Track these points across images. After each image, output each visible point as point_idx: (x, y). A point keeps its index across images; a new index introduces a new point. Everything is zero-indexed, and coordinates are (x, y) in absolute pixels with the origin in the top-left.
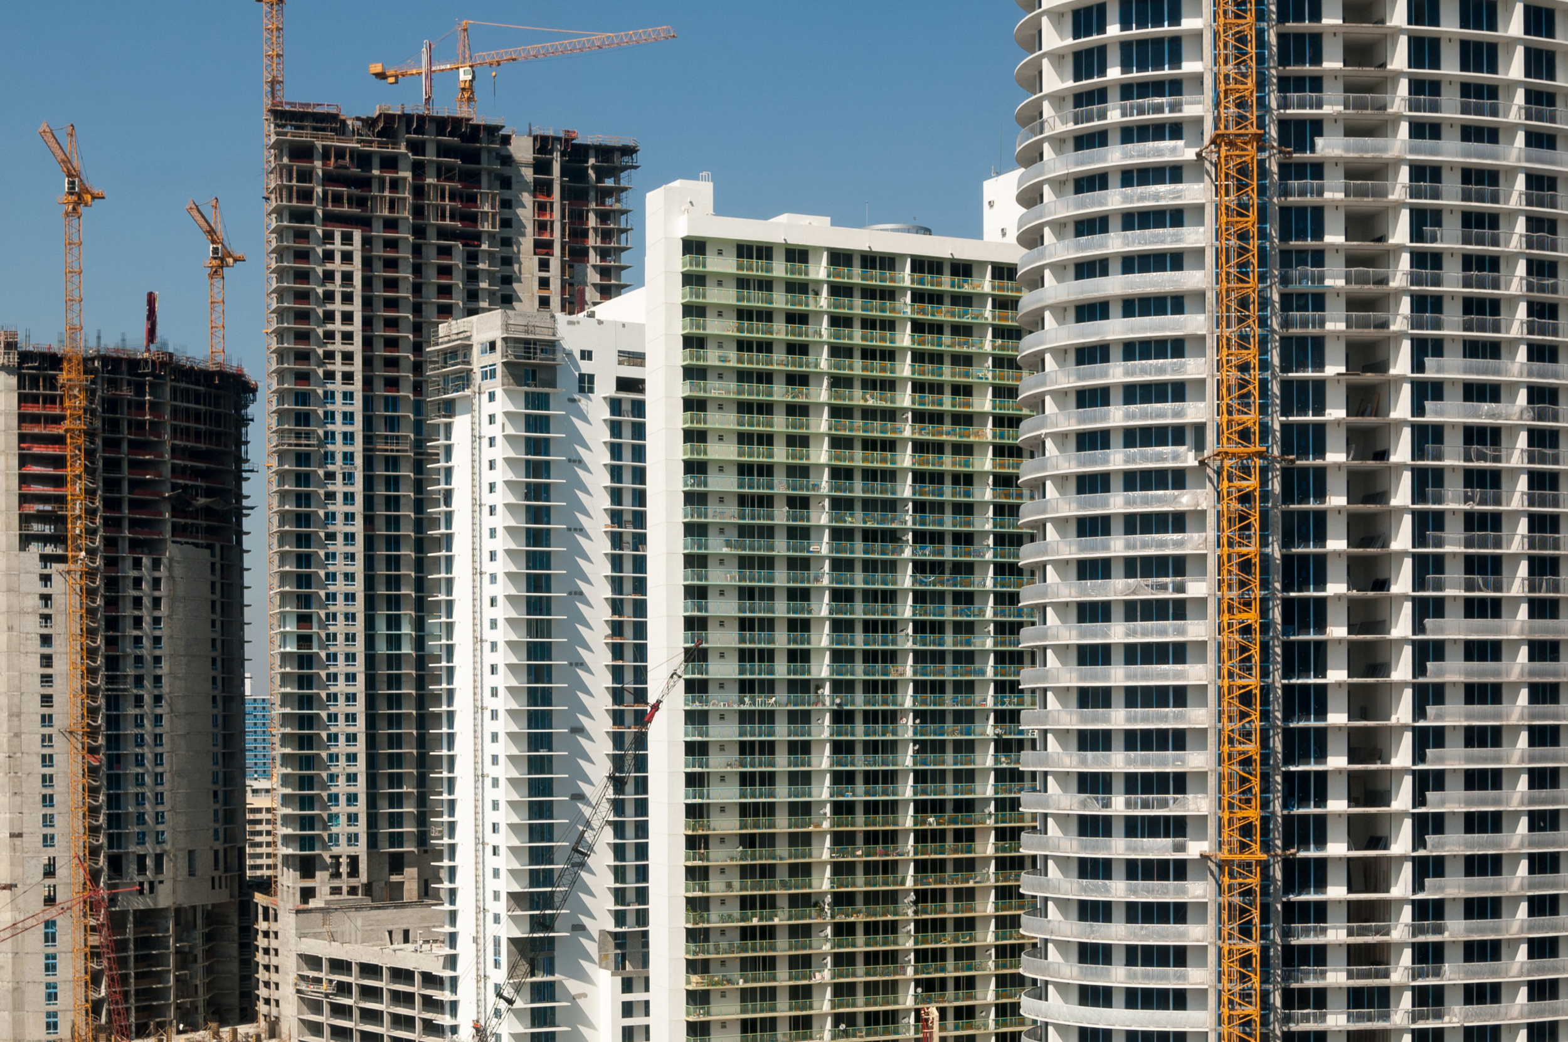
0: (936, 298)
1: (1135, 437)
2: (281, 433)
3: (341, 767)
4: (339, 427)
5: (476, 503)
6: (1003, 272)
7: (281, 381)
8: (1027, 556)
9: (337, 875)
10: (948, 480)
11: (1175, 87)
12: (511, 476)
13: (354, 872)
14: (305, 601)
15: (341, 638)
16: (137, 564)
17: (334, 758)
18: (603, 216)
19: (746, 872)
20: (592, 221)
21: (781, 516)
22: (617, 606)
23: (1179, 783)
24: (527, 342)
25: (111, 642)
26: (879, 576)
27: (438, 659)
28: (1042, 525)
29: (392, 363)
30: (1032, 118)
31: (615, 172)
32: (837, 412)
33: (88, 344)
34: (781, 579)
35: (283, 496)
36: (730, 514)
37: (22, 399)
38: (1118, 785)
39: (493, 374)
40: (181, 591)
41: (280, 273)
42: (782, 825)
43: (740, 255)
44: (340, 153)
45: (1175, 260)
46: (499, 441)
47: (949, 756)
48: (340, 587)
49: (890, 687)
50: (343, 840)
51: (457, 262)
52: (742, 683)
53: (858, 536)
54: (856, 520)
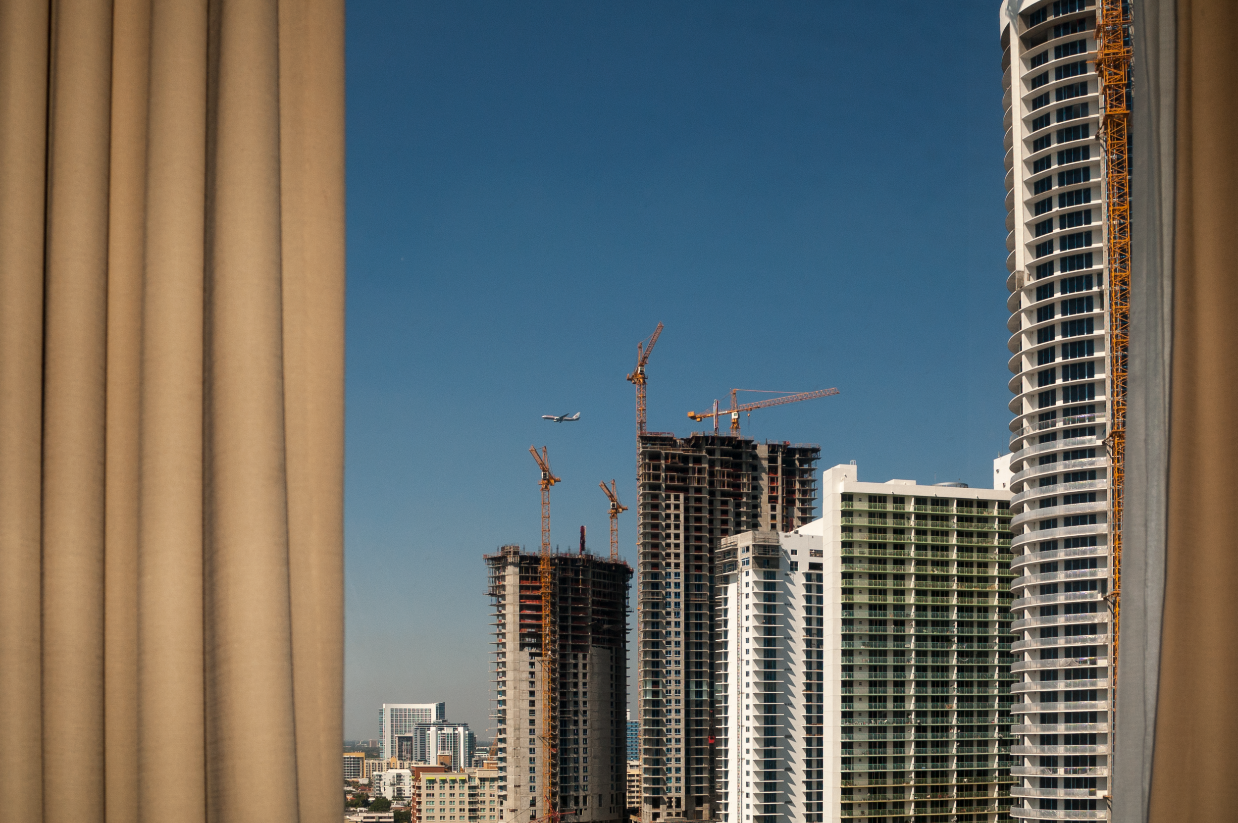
0: (970, 519)
1: (1070, 587)
2: (644, 593)
3: (673, 755)
4: (673, 590)
5: (739, 626)
6: (1003, 505)
7: (645, 568)
8: (1015, 648)
9: (670, 807)
10: (975, 610)
11: (1091, 408)
12: (756, 613)
13: (678, 805)
14: (656, 674)
15: (673, 692)
16: (575, 657)
17: (669, 750)
18: (803, 483)
19: (871, 806)
20: (797, 486)
21: (890, 630)
22: (808, 676)
23: (1093, 761)
24: (764, 546)
25: (563, 694)
26: (940, 659)
27: (720, 702)
28: (1023, 631)
29: (699, 558)
30: (1018, 427)
31: (809, 461)
32: (919, 578)
33: (552, 552)
34: (890, 661)
35: (645, 624)
36: (865, 630)
37: (521, 578)
38: (1061, 762)
39: (748, 563)
40: (596, 669)
41: (645, 515)
42: (890, 783)
43: (870, 501)
44: (674, 456)
45: (1092, 496)
46: (751, 595)
47: (975, 748)
48: (673, 667)
49: (946, 714)
50: (673, 790)
51: (731, 508)
52: (870, 713)
53: (929, 639)
54: (928, 631)
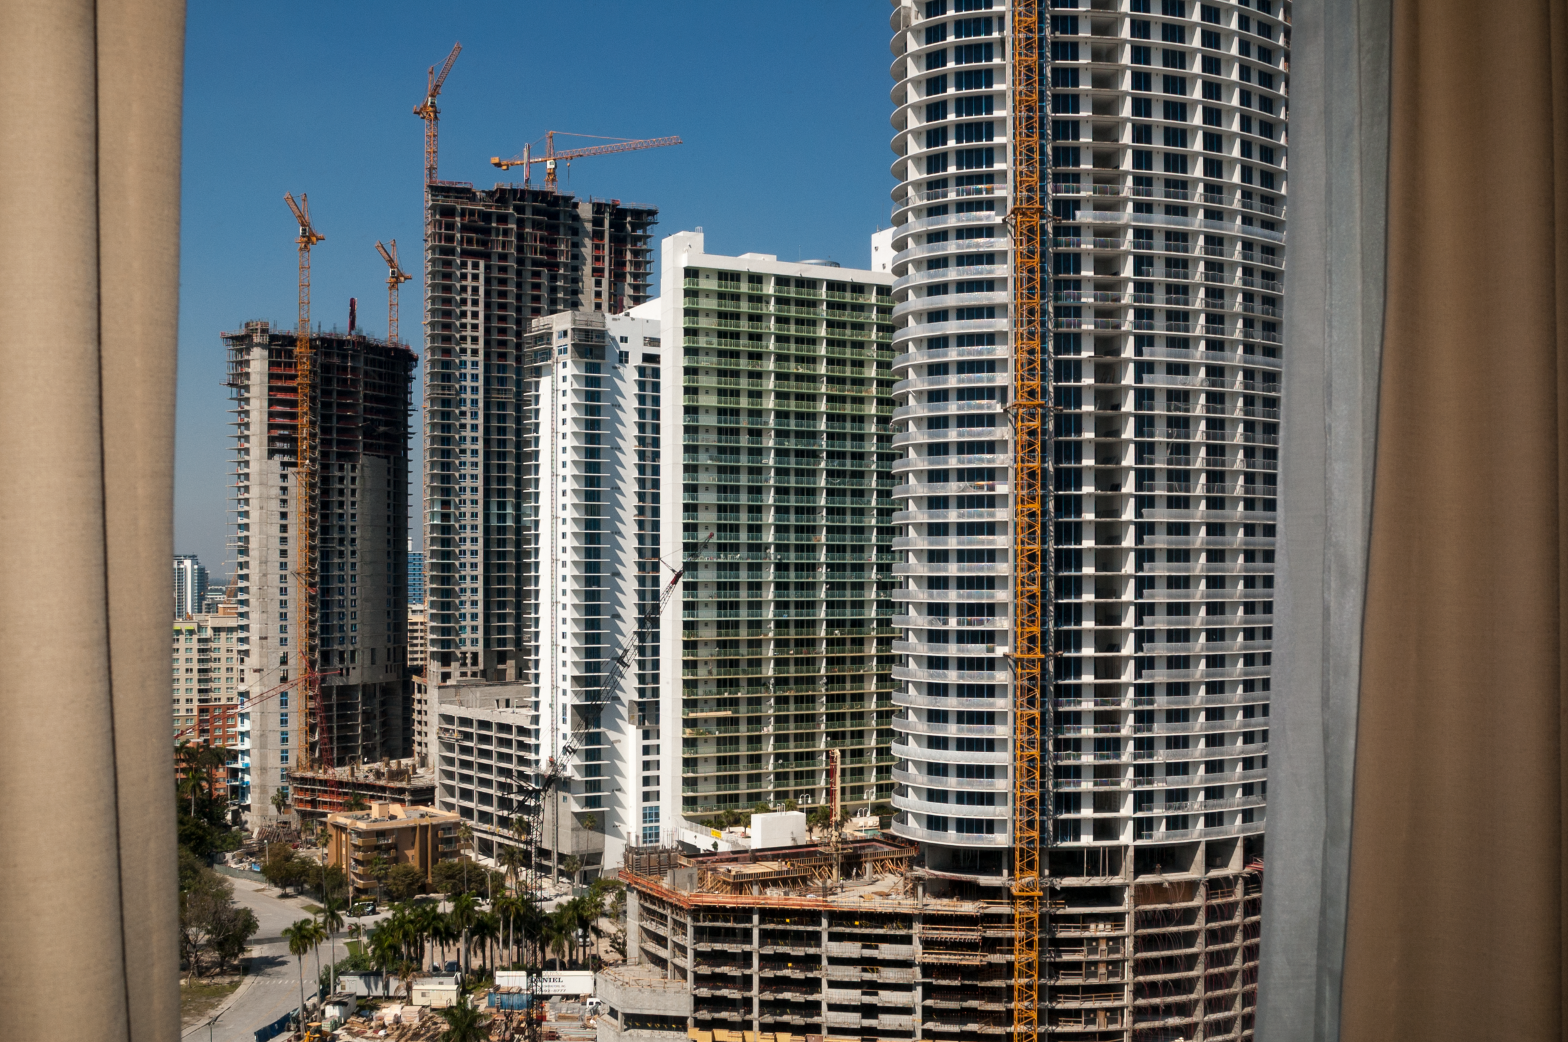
0: (842, 306)
1: (964, 394)
2: (432, 387)
3: (467, 597)
4: (468, 383)
5: (554, 432)
6: (883, 290)
7: (433, 354)
8: (897, 467)
9: (464, 664)
10: (849, 419)
11: (990, 178)
12: (576, 415)
13: (475, 662)
14: (446, 492)
15: (468, 515)
16: (341, 468)
17: (463, 590)
18: (636, 253)
19: (721, 664)
20: (629, 256)
21: (744, 441)
22: (641, 497)
23: (991, 610)
24: (587, 331)
25: (324, 517)
26: (805, 479)
27: (529, 529)
28: (906, 448)
29: (503, 343)
30: (901, 196)
31: (643, 226)
32: (780, 376)
33: (313, 331)
34: (744, 480)
35: (433, 426)
36: (712, 440)
37: (271, 364)
38: (953, 610)
39: (565, 351)
40: (369, 485)
41: (434, 287)
42: (744, 634)
43: (720, 278)
44: (472, 213)
45: (989, 285)
46: (569, 392)
47: (848, 592)
48: (468, 483)
49: (812, 549)
50: (468, 642)
51: (544, 281)
52: (719, 545)
53: (792, 454)
54: (791, 444)
